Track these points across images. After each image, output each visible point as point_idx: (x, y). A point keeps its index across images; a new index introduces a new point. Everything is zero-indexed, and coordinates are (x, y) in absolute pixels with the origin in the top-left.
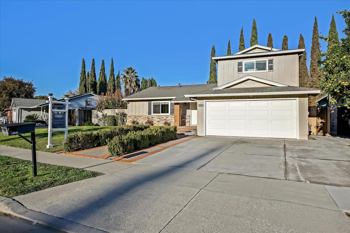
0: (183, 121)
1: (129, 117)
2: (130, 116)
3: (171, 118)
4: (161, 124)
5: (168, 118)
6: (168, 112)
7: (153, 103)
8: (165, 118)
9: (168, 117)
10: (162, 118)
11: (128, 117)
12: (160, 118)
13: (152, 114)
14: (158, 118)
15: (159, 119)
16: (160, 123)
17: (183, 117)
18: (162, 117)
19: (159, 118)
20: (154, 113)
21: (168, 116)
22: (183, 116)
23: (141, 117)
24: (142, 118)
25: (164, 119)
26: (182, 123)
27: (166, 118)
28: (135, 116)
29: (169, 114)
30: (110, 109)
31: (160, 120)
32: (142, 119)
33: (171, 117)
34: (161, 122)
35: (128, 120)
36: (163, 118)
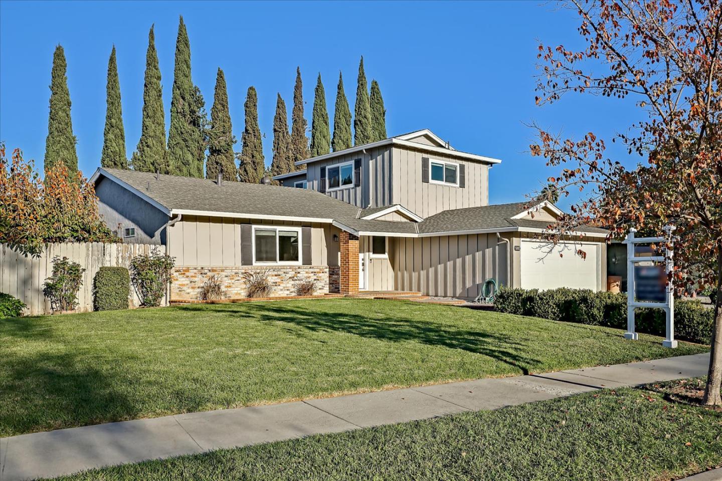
0: (333, 281)
1: (177, 273)
2: (184, 271)
3: (307, 273)
4: (281, 290)
5: (298, 275)
6: (296, 259)
7: (255, 228)
8: (292, 274)
9: (299, 270)
10: (284, 275)
11: (177, 271)
12: (279, 275)
13: (255, 264)
14: (273, 276)
15: (276, 277)
16: (279, 287)
17: (333, 272)
18: (285, 270)
19: (276, 275)
20: (259, 259)
21: (299, 268)
22: (333, 269)
23: (223, 271)
24: (226, 276)
25: (290, 276)
26: (331, 286)
27: (294, 273)
28: (202, 268)
29: (300, 262)
30: (83, 244)
31: (279, 280)
32: (226, 278)
33: (307, 270)
34: (281, 285)
35: (176, 282)
36: (287, 275)
